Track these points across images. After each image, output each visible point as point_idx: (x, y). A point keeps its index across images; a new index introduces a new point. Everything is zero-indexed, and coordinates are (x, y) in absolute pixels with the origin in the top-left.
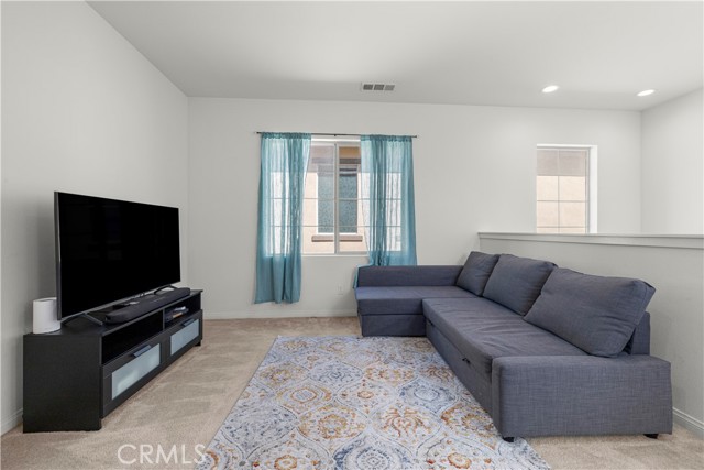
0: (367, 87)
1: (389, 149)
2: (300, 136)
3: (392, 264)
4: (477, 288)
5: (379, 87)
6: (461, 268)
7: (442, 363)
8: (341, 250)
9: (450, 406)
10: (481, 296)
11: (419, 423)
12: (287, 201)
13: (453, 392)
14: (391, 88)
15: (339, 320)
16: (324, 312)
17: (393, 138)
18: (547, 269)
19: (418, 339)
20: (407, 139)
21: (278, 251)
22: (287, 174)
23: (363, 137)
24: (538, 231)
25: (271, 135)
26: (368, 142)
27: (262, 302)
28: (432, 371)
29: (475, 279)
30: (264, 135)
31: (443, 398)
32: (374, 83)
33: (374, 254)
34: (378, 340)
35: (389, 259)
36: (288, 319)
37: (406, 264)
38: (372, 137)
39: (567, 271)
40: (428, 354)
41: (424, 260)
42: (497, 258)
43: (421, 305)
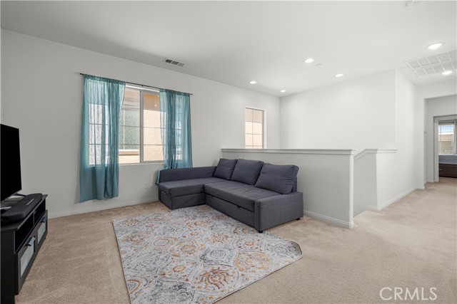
0: (168, 61)
1: (177, 99)
2: (118, 82)
3: (179, 167)
4: (228, 176)
5: (176, 63)
6: (216, 168)
7: (220, 214)
8: (145, 160)
9: (234, 228)
10: (230, 180)
11: (227, 237)
12: (107, 127)
13: (231, 223)
14: (182, 65)
15: (147, 205)
16: (134, 202)
17: (179, 93)
18: (261, 165)
19: (202, 206)
20: (187, 95)
21: (99, 162)
22: (107, 107)
23: (162, 90)
24: (246, 148)
25: (93, 77)
26: (165, 93)
27: (85, 201)
28: (218, 218)
29: (226, 172)
30: (86, 76)
31: (229, 226)
32: (173, 60)
33: (168, 161)
34: (181, 210)
35: (177, 165)
36: (109, 210)
37: (187, 167)
38: (167, 91)
39: (269, 164)
40: (211, 212)
41: (197, 164)
42: (236, 161)
43: (204, 187)
